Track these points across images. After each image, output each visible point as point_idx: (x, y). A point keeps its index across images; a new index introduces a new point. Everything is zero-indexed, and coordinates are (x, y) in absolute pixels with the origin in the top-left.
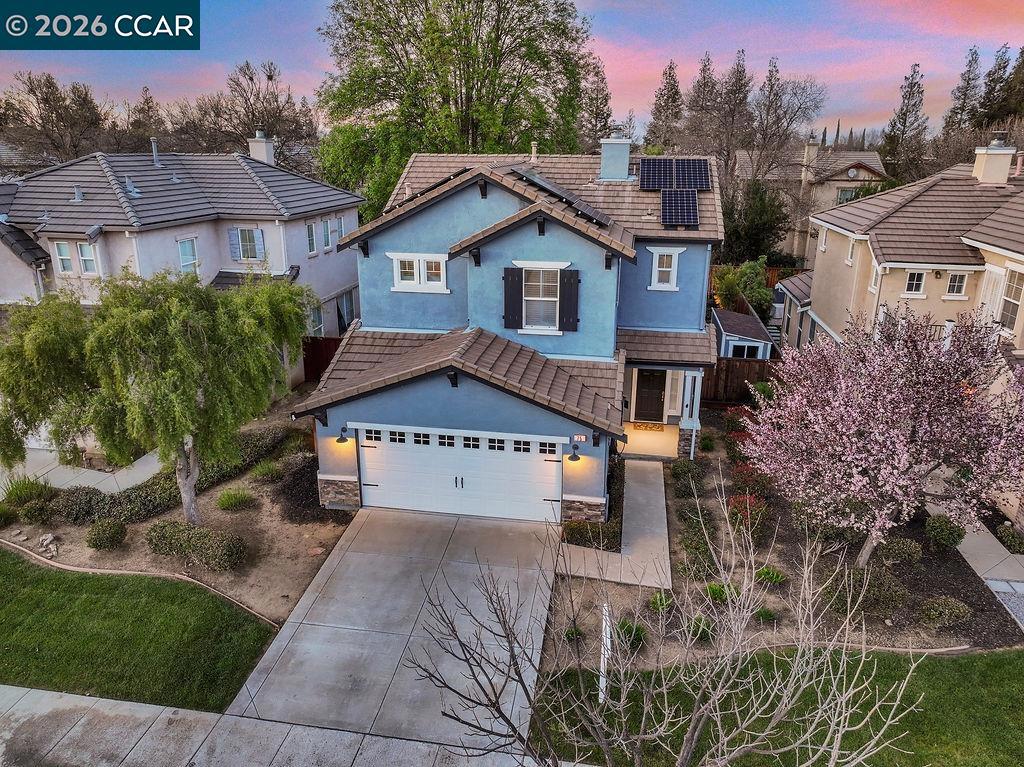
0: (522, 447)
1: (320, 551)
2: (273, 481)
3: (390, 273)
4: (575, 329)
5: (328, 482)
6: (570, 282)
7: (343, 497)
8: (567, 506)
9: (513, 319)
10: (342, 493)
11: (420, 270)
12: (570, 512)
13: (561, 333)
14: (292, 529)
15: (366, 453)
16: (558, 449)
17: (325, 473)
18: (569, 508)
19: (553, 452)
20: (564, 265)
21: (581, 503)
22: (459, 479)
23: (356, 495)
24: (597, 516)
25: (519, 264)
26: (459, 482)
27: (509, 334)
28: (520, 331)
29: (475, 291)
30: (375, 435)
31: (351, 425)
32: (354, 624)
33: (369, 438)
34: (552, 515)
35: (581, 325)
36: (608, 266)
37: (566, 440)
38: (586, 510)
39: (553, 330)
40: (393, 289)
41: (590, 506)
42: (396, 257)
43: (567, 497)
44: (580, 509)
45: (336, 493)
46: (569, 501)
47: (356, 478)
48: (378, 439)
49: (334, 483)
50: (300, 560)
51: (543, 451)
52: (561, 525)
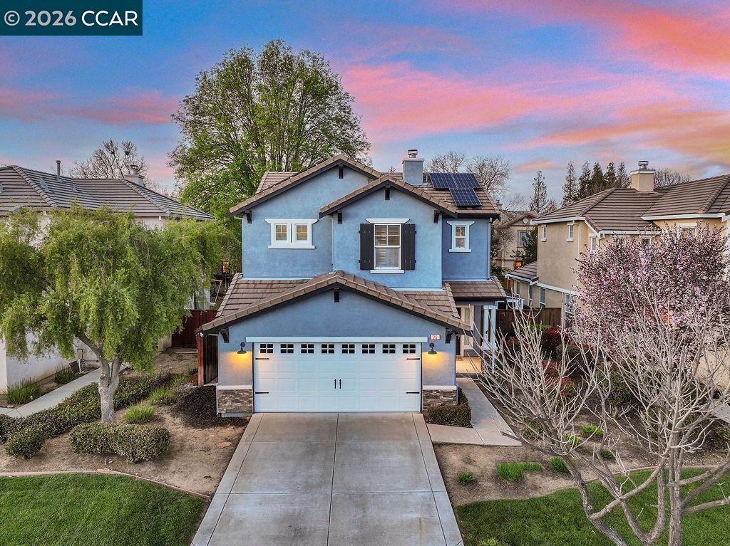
0: (389, 349)
1: (228, 444)
2: (168, 404)
3: (268, 235)
4: (413, 268)
5: (226, 392)
6: (409, 232)
7: (239, 405)
8: (426, 395)
9: (367, 261)
10: (237, 401)
11: (291, 232)
12: (429, 401)
13: (403, 272)
14: (198, 432)
15: (259, 363)
16: (418, 348)
17: (222, 384)
18: (428, 397)
19: (413, 352)
20: (404, 221)
21: (437, 391)
22: (338, 382)
23: (250, 402)
24: (450, 401)
25: (371, 221)
26: (338, 383)
27: (364, 274)
28: (372, 271)
29: (338, 243)
30: (267, 348)
31: (249, 340)
32: (277, 489)
33: (263, 351)
34: (413, 405)
35: (417, 264)
36: (436, 220)
37: (424, 340)
38: (441, 397)
39: (398, 270)
40: (270, 247)
41: (444, 393)
42: (273, 222)
43: (425, 388)
44: (437, 397)
45: (233, 401)
46: (427, 391)
47: (250, 387)
48: (271, 351)
49: (231, 392)
50: (212, 451)
51: (405, 352)
52: (421, 412)
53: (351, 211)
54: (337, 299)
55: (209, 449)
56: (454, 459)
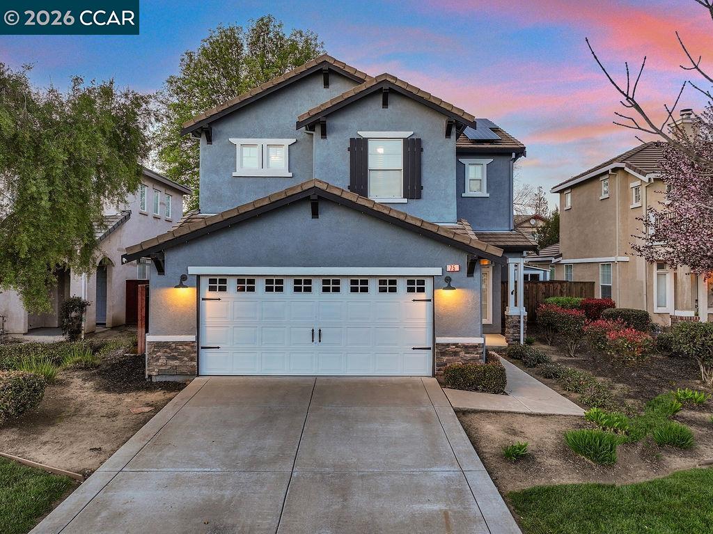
0: (388, 285)
1: (147, 409)
3: (232, 159)
4: (419, 197)
5: (159, 345)
6: (413, 149)
7: (176, 363)
8: (440, 351)
9: (358, 187)
10: (174, 358)
11: (263, 155)
12: (445, 359)
13: (405, 201)
14: (111, 397)
15: (209, 308)
16: (428, 285)
17: (156, 334)
18: (443, 354)
19: (421, 290)
20: (407, 134)
21: (456, 345)
22: (316, 332)
23: (192, 359)
24: (474, 359)
25: (364, 134)
26: (317, 335)
29: (321, 163)
30: (218, 284)
31: (193, 270)
33: (212, 289)
34: (421, 367)
35: (424, 192)
36: (448, 134)
37: (437, 271)
38: (462, 354)
39: (399, 197)
40: (234, 174)
41: (467, 348)
42: (239, 142)
43: (439, 340)
44: (456, 354)
45: (168, 358)
46: (442, 345)
47: (192, 338)
48: (223, 289)
49: (165, 345)
50: (119, 417)
51: (411, 290)
52: (434, 376)
53: (338, 122)
54: (315, 214)
55: (115, 415)
56: (490, 430)
